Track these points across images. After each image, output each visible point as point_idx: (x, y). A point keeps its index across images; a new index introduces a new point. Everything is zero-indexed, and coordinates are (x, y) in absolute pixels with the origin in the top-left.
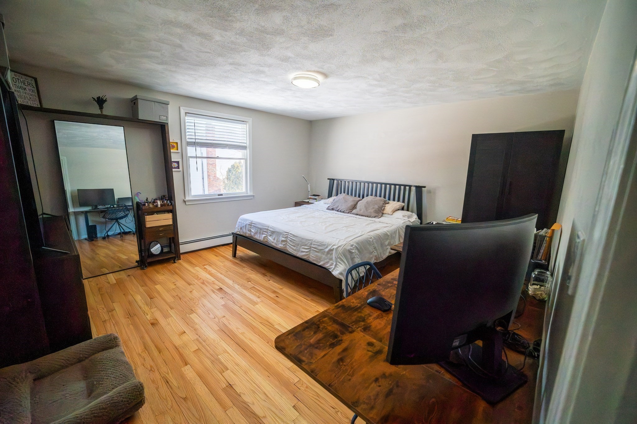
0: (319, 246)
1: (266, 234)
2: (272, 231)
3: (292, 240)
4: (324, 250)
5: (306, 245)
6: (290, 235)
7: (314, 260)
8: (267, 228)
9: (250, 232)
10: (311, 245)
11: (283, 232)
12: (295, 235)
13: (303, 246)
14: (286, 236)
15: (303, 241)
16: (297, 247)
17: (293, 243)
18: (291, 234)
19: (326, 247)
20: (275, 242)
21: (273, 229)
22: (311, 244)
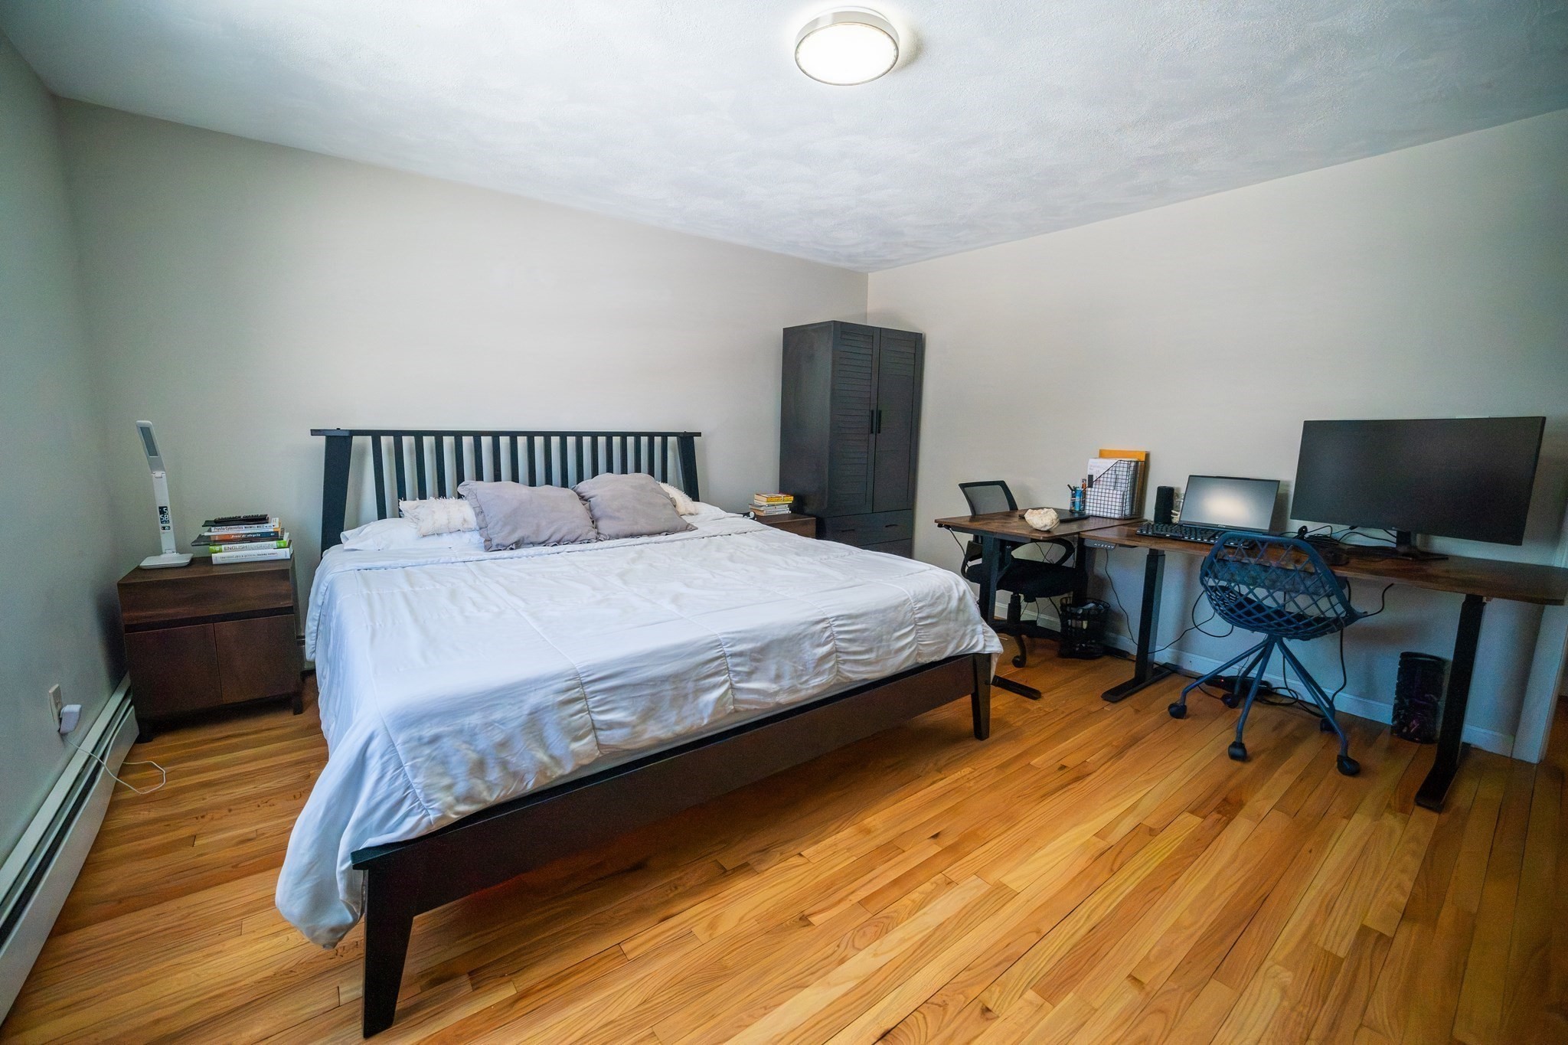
0: (932, 605)
1: (725, 682)
2: (752, 651)
3: (858, 634)
4: (948, 609)
5: (901, 625)
6: (837, 623)
7: (933, 654)
8: (714, 653)
9: (590, 738)
10: (913, 617)
11: (805, 630)
12: (853, 612)
13: (895, 631)
14: (827, 634)
15: (891, 615)
16: (879, 648)
17: (864, 640)
18: (838, 618)
19: (947, 598)
20: (786, 683)
21: (753, 640)
22: (914, 614)
